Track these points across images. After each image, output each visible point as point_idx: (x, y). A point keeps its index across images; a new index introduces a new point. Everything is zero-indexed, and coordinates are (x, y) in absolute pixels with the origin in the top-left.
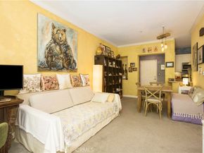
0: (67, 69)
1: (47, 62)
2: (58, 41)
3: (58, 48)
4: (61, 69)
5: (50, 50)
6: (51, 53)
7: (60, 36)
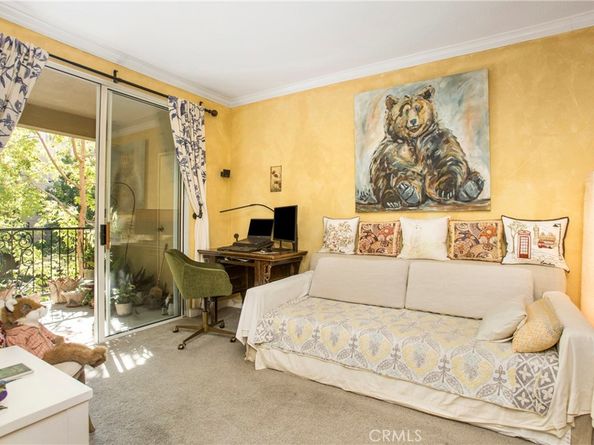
0: (440, 203)
1: (376, 191)
2: (404, 133)
3: (405, 151)
4: (418, 204)
5: (381, 163)
6: (384, 170)
7: (413, 115)
